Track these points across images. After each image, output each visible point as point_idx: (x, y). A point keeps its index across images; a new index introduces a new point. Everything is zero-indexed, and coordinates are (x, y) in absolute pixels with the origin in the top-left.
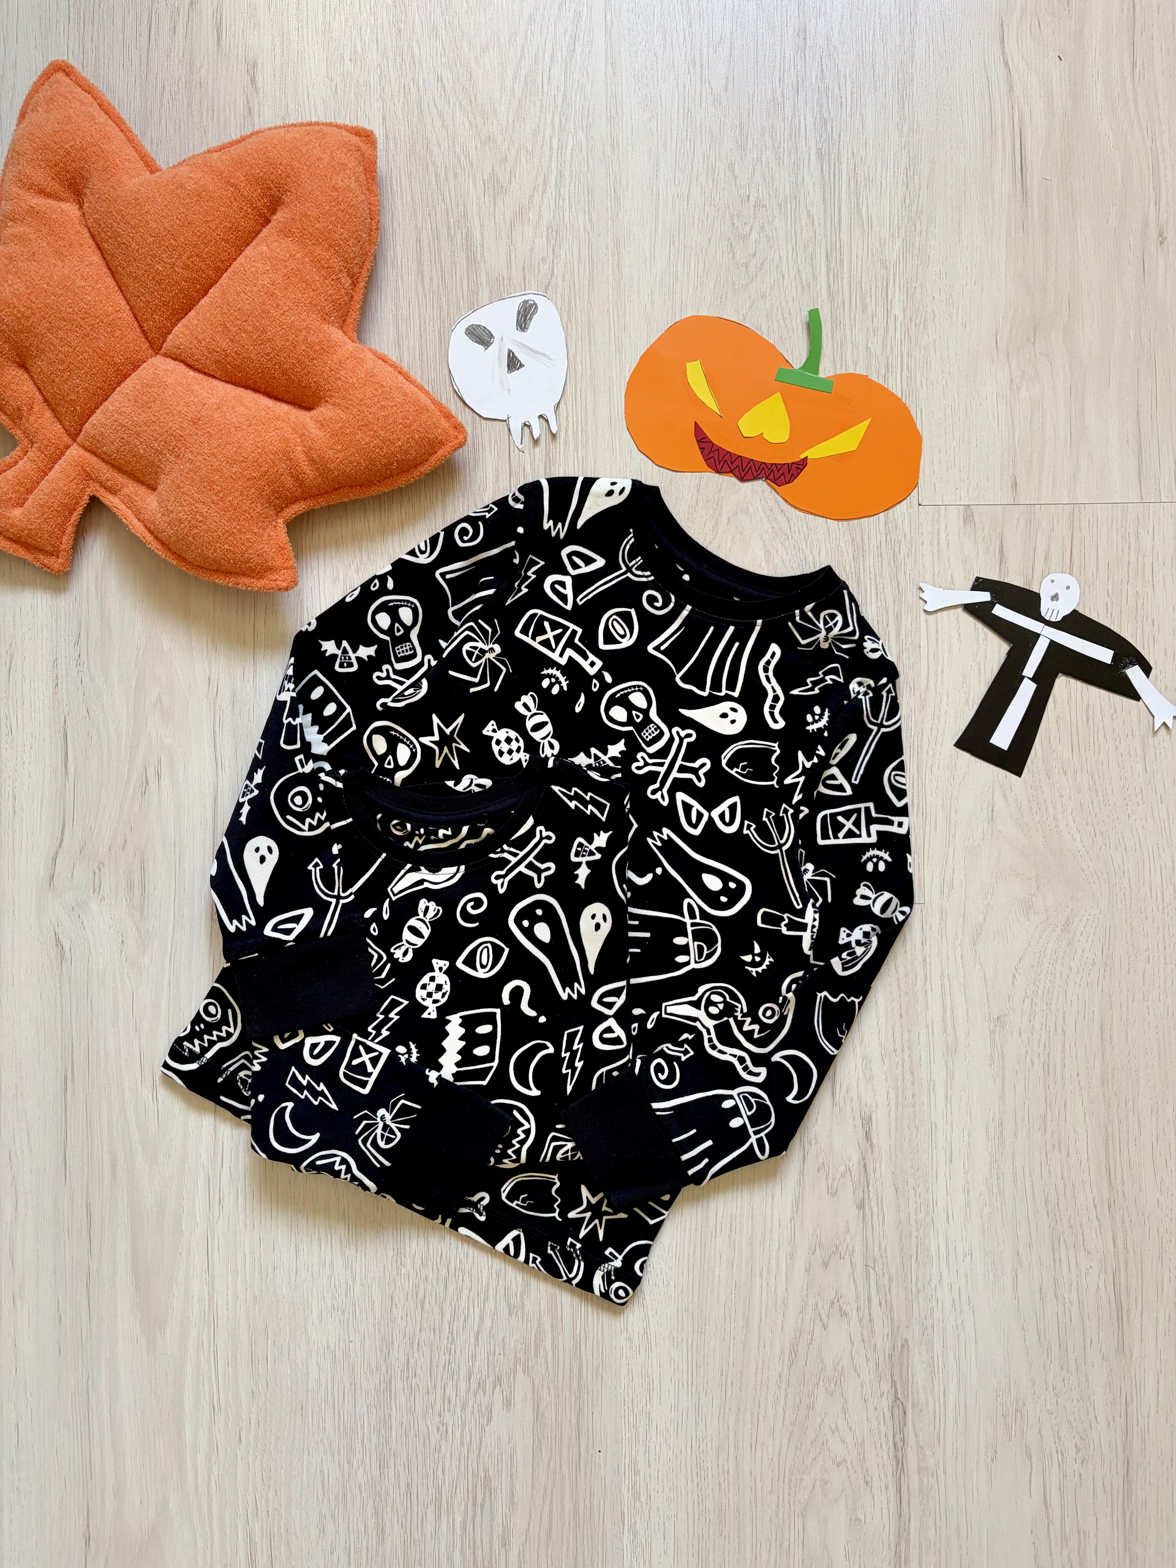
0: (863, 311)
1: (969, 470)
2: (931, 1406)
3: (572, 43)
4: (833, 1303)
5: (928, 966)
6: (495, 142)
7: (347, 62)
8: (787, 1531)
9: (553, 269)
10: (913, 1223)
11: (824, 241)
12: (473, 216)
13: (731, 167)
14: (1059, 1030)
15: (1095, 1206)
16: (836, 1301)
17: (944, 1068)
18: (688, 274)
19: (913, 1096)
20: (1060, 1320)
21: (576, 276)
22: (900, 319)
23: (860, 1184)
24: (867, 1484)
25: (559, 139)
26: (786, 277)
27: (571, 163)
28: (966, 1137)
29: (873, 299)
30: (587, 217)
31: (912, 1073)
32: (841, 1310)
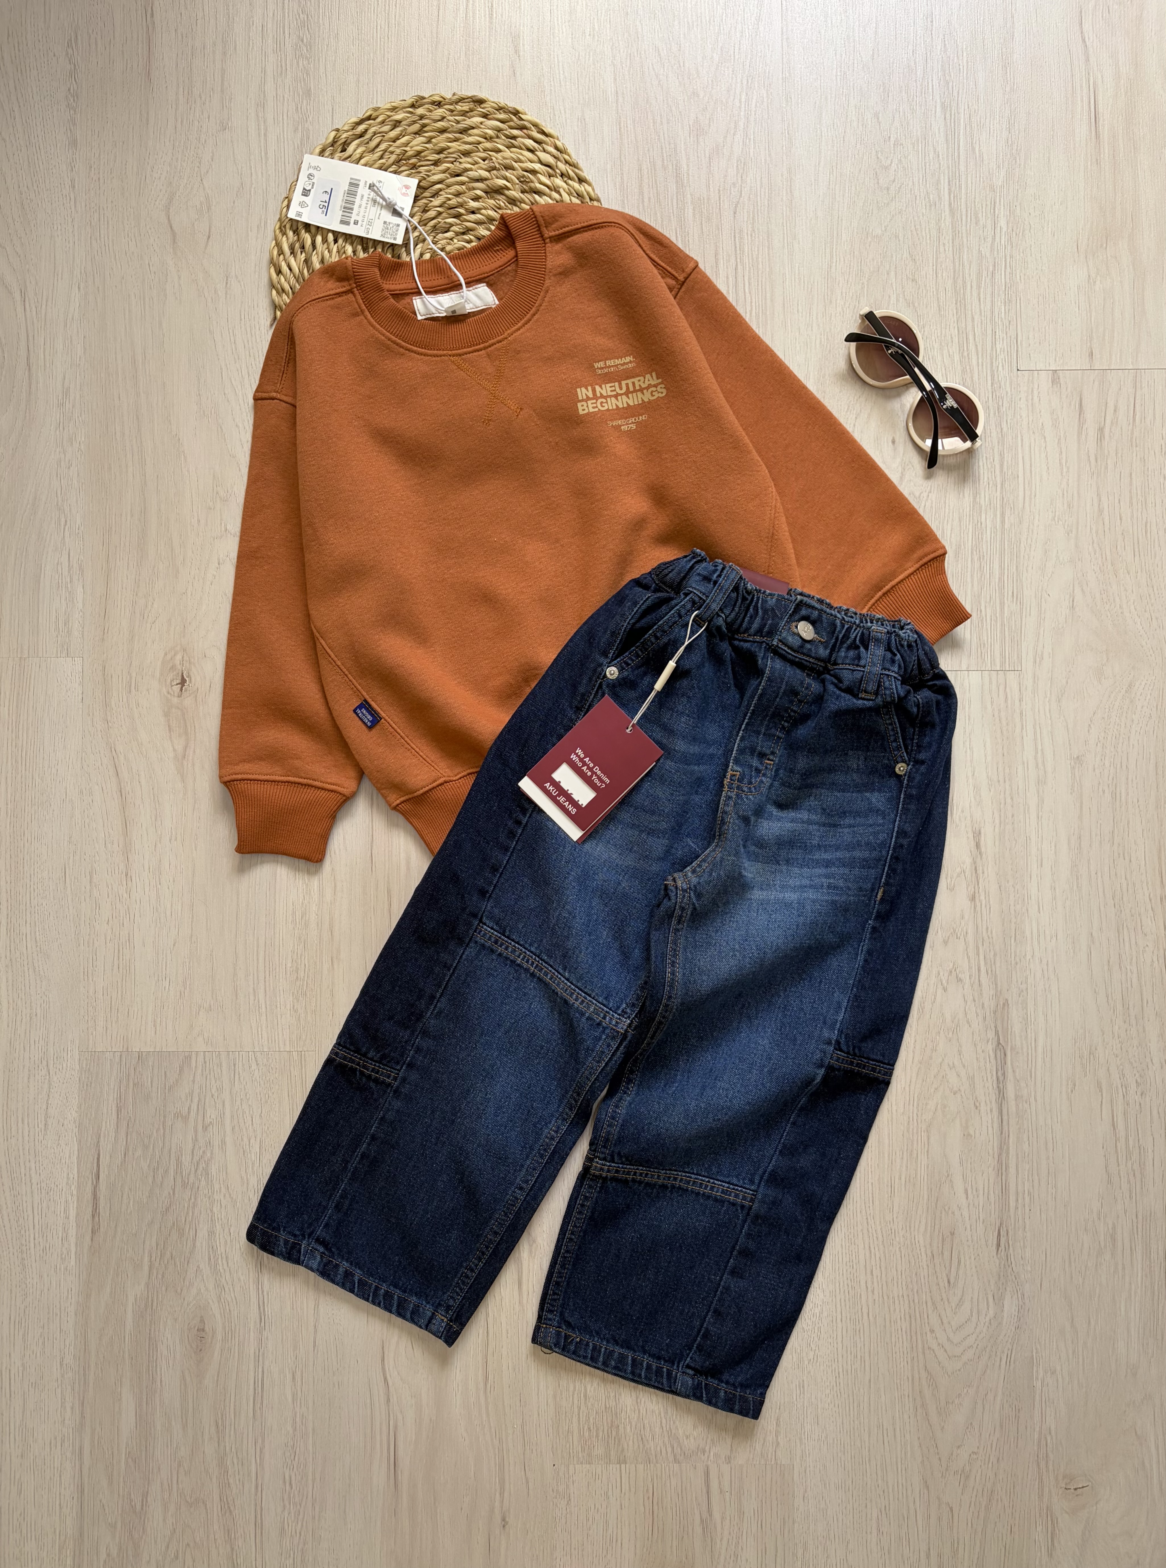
0: (976, 223)
1: (1056, 344)
2: (1025, 1050)
3: (756, 22)
4: (951, 972)
5: (1024, 717)
6: (698, 96)
7: (587, 37)
8: (915, 1143)
9: (741, 191)
10: (1012, 912)
11: (946, 172)
12: (681, 152)
13: (876, 115)
14: (1124, 767)
15: (1151, 900)
16: (953, 970)
17: (1036, 795)
18: (843, 196)
19: (1013, 816)
20: (1124, 986)
21: (759, 197)
22: (1004, 229)
23: (972, 882)
24: (976, 1108)
25: (747, 94)
26: (918, 198)
27: (755, 111)
28: (1053, 848)
29: (984, 214)
30: (767, 152)
31: (1012, 798)
32: (957, 977)
